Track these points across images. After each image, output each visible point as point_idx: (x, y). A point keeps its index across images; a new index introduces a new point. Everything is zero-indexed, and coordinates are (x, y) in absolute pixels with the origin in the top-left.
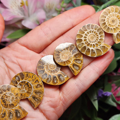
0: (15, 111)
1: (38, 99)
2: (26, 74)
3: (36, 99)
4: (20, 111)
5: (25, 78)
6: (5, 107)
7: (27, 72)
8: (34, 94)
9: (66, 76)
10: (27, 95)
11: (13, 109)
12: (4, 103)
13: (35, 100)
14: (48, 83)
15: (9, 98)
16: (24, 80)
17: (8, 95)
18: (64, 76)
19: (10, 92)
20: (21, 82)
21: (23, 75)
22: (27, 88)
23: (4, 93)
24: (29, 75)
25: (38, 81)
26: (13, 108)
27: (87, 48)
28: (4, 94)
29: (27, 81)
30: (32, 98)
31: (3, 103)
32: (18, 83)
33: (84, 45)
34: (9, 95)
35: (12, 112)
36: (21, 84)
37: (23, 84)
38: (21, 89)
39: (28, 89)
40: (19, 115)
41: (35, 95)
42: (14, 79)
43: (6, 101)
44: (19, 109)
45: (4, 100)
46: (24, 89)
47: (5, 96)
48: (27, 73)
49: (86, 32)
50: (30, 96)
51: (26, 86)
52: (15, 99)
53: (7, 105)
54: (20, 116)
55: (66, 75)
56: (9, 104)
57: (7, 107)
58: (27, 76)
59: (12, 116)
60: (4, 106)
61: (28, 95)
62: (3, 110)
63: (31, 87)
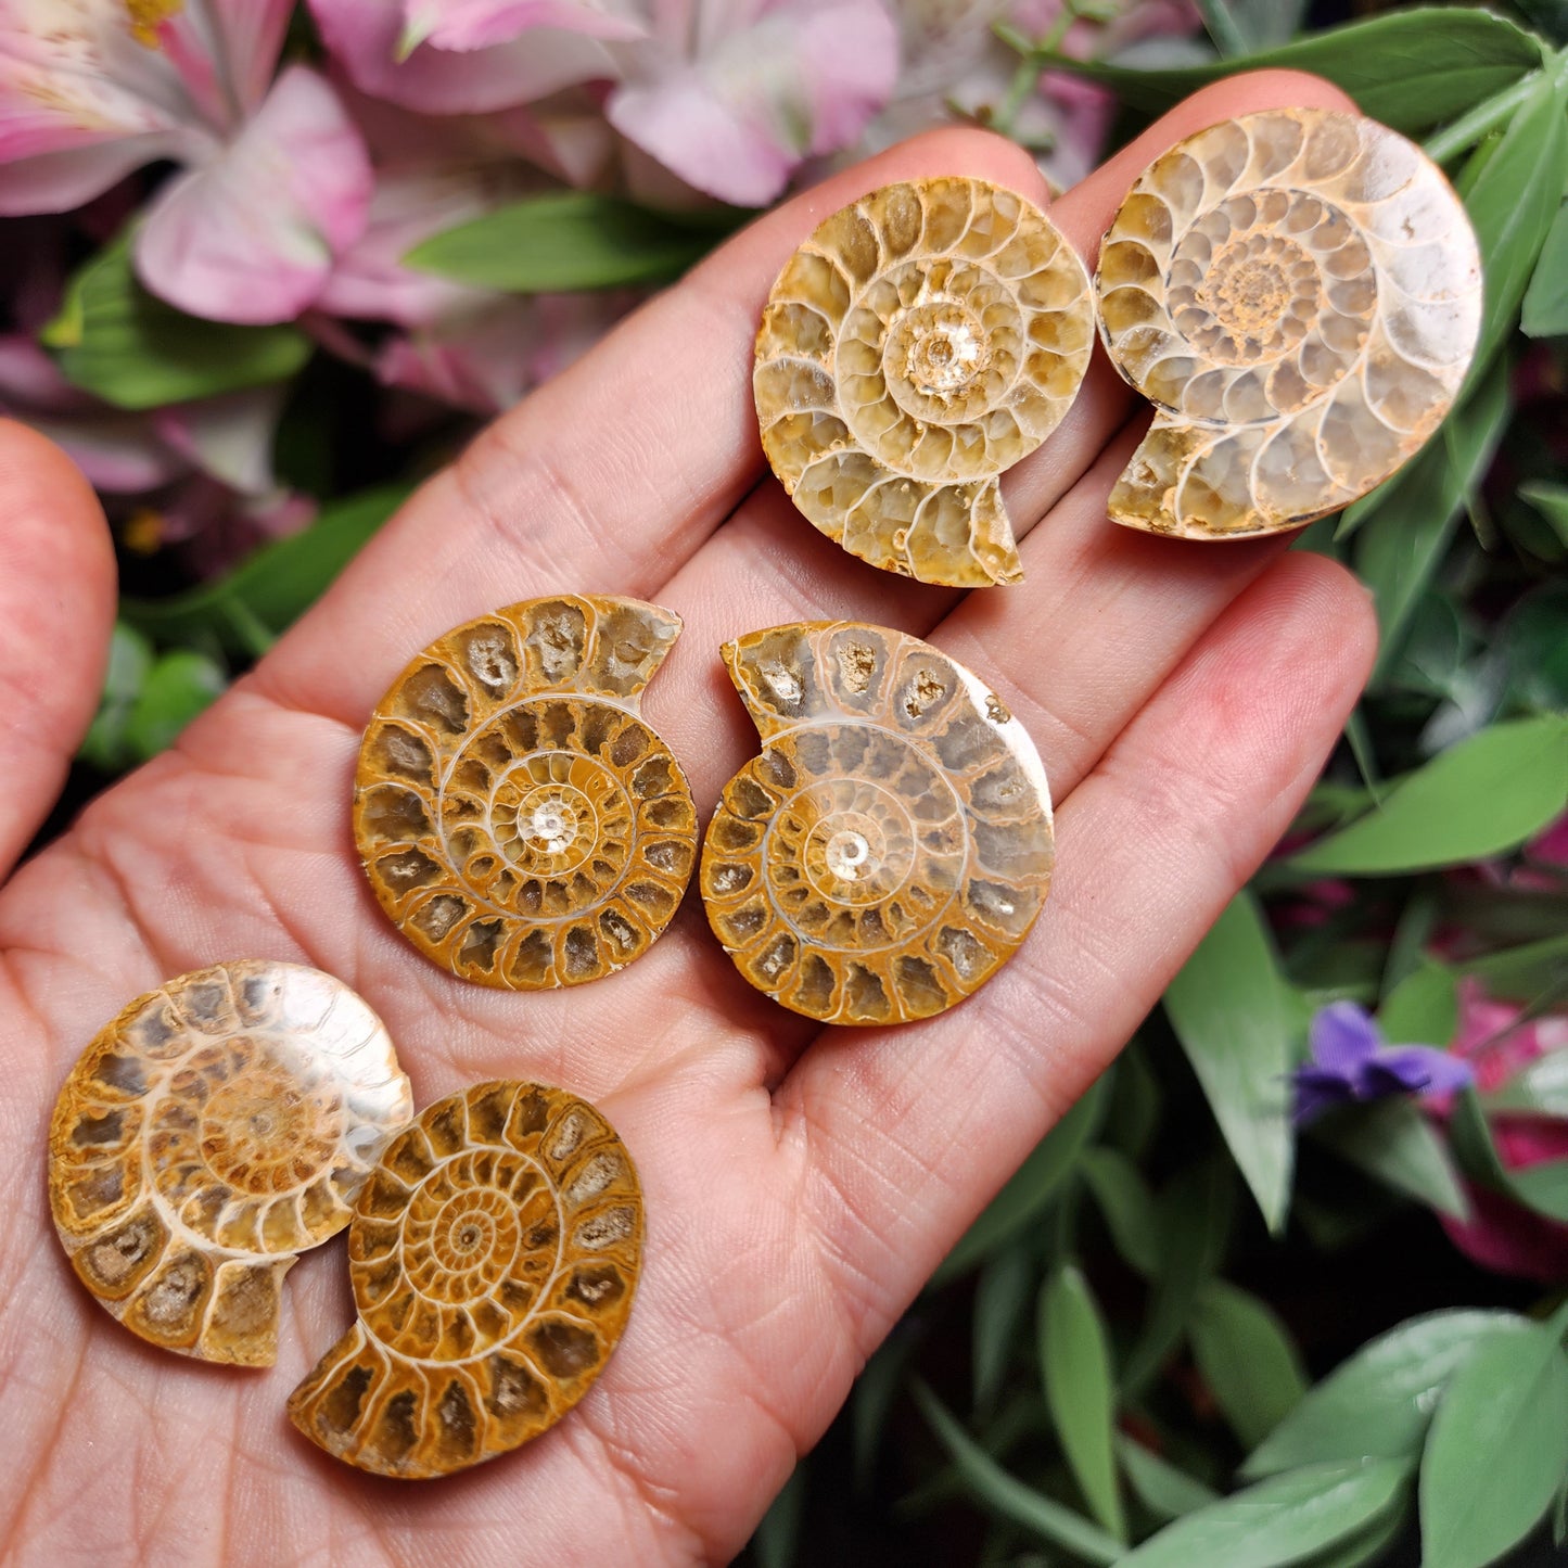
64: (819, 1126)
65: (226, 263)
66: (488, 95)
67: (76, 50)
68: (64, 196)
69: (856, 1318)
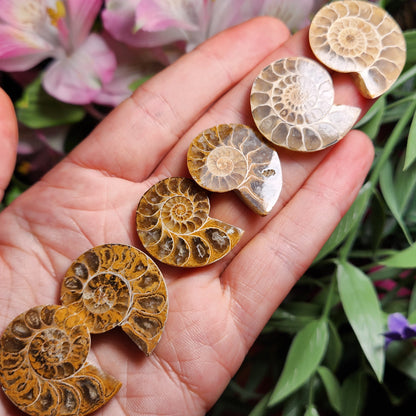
0: (79, 384)
1: (152, 323)
2: (103, 251)
3: (146, 324)
4: (94, 383)
5: (104, 265)
6: (47, 375)
7: (106, 246)
8: (137, 308)
9: (231, 231)
10: (115, 316)
11: (71, 380)
12: (42, 363)
13: (145, 328)
14: (178, 265)
15: (53, 345)
16: (99, 272)
17: (49, 339)
18: (226, 230)
19: (53, 328)
20: (94, 279)
21: (96, 258)
22: (114, 293)
23: (37, 332)
24: (112, 254)
25: (142, 265)
26: (72, 376)
27: (290, 128)
28: (37, 338)
29: (109, 273)
30: (132, 321)
31: (37, 366)
32: (85, 285)
33: (279, 122)
34: (53, 338)
35: (70, 390)
36: (93, 286)
37: (98, 284)
38: (95, 300)
39: (116, 298)
40: (93, 394)
41: (139, 311)
42: (71, 274)
43: (46, 357)
44: (90, 377)
45: (39, 356)
46: (105, 300)
47: (39, 342)
48: (107, 249)
49: (276, 84)
50: (126, 317)
51: (110, 288)
52: (72, 347)
53: (52, 368)
54: (98, 396)
55: (230, 227)
56: (57, 364)
57: (51, 377)
58: (108, 257)
59: (73, 400)
60: (42, 374)
61: (118, 317)
62: (43, 385)
63: (125, 288)
64: (234, 288)
65: (71, 86)
66: (152, 43)
69: (245, 339)
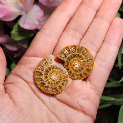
67: (12, 5)
68: (12, 19)
